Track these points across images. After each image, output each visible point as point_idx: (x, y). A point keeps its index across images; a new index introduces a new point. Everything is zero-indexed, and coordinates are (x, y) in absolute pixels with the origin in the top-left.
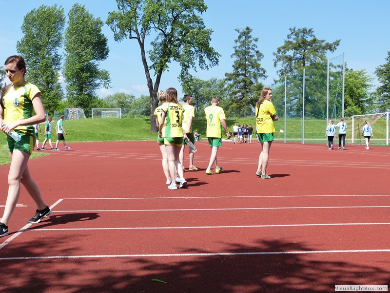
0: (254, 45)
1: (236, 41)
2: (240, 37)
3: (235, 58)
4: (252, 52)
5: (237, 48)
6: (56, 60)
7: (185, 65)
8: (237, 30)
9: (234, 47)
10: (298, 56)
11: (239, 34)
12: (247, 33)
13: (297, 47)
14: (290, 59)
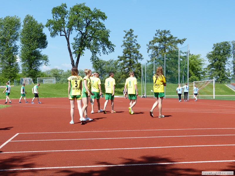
0: (135, 40)
1: (124, 38)
2: (126, 35)
3: (124, 48)
4: (134, 44)
5: (125, 42)
6: (15, 49)
7: (94, 52)
8: (125, 31)
9: (123, 41)
10: (162, 46)
11: (126, 33)
12: (131, 32)
13: (160, 41)
14: (156, 48)
